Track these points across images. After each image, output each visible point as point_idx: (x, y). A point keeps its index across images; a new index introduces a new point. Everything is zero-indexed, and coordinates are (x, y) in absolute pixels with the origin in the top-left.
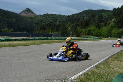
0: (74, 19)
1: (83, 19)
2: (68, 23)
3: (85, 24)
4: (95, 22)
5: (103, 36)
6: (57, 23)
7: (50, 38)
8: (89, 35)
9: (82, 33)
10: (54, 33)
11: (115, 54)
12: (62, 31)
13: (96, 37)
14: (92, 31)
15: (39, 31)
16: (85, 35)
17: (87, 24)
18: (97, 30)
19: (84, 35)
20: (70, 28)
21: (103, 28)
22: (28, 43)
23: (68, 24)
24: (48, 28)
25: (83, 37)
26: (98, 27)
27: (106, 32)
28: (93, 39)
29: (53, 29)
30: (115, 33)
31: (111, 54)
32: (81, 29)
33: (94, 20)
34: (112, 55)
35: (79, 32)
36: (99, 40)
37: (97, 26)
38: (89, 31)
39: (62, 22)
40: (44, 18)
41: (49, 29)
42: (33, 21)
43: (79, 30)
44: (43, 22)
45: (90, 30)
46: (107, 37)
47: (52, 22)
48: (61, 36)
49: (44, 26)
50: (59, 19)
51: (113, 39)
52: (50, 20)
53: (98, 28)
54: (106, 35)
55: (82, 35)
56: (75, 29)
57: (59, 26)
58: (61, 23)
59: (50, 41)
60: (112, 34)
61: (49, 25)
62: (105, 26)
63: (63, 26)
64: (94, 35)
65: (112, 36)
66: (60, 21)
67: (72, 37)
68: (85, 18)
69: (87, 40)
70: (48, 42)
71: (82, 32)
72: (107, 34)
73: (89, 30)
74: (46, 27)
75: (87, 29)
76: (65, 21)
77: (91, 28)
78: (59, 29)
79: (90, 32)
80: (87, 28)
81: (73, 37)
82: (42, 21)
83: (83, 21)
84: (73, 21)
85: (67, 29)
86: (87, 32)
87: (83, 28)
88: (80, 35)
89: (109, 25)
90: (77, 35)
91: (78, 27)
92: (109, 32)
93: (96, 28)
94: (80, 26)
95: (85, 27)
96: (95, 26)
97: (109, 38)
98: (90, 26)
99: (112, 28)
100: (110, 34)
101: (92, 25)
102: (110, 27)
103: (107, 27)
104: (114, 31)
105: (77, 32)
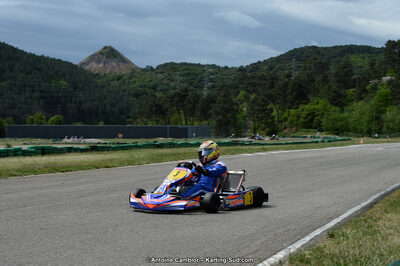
0: (260, 78)
1: (289, 76)
2: (239, 92)
3: (295, 94)
4: (326, 87)
5: (355, 131)
6: (205, 93)
7: (181, 141)
8: (311, 127)
9: (287, 123)
10: (196, 124)
11: (394, 190)
12: (220, 117)
13: (332, 136)
14: (319, 117)
15: (145, 120)
16: (297, 130)
17: (301, 94)
18: (334, 111)
19: (294, 128)
20: (245, 109)
21: (355, 103)
22: (111, 160)
23: (240, 95)
24: (174, 108)
25: (288, 136)
26: (339, 101)
27: (366, 118)
28: (323, 141)
29: (190, 113)
30: (393, 121)
31: (381, 191)
32: (284, 110)
33: (325, 81)
34: (383, 192)
35: (276, 119)
36: (342, 145)
37: (334, 100)
38: (309, 118)
39: (221, 89)
40: (160, 76)
41: (179, 114)
42: (125, 87)
43: (275, 113)
44: (158, 89)
45: (312, 114)
46: (369, 134)
47: (186, 90)
48: (217, 135)
49: (161, 102)
50: (211, 80)
51: (388, 142)
52: (182, 82)
53: (336, 105)
54: (365, 130)
55: (286, 131)
56: (261, 111)
57: (211, 100)
58: (215, 92)
59: (182, 150)
60: (385, 124)
61: (177, 99)
62: (361, 98)
63: (225, 102)
64: (324, 128)
65: (385, 129)
66: (213, 87)
68: (295, 74)
69: (303, 145)
70: (174, 155)
71: (286, 119)
72: (368, 125)
73: (309, 115)
74: (166, 106)
76: (231, 86)
77: (316, 107)
78: (211, 111)
79: (311, 121)
80: (302, 106)
82: (154, 88)
83: (287, 84)
84: (255, 85)
85: (237, 110)
86: (302, 120)
87: (290, 108)
88: (279, 129)
89: (373, 97)
90: (269, 129)
91: (271, 104)
92: (373, 117)
93: (329, 105)
94: (278, 99)
95: (296, 104)
96: (328, 101)
97: (375, 136)
98: (310, 100)
99: (384, 105)
100: (377, 126)
101: (319, 97)
102: (376, 101)
103: (367, 102)
104: (390, 114)
105: (269, 119)
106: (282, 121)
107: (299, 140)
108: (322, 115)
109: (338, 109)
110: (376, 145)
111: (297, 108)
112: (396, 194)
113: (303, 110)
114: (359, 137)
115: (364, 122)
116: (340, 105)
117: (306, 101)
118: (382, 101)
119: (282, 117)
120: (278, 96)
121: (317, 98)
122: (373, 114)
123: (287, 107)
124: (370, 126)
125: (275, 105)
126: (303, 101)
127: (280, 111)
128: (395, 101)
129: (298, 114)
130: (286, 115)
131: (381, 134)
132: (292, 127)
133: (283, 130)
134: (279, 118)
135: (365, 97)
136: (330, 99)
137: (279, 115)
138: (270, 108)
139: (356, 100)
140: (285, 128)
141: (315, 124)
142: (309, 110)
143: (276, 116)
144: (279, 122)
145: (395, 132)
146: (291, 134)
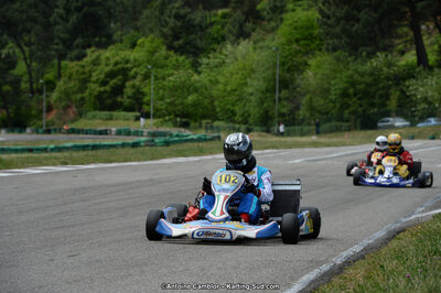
3: (74, 18)
5: (231, 117)
8: (114, 107)
9: (55, 95)
13: (175, 131)
14: (137, 82)
16: (80, 115)
18: (176, 67)
21: (229, 46)
25: (59, 131)
27: (256, 85)
28: (151, 144)
30: (326, 91)
32: (45, 61)
35: (24, 86)
36: (201, 152)
37: (177, 38)
38: (114, 82)
43: (21, 68)
45: (122, 72)
46: (266, 123)
51: (315, 145)
53: (180, 50)
54: (255, 112)
55: (52, 116)
60: (304, 101)
65: (303, 112)
69: (100, 152)
71: (51, 85)
72: (261, 102)
73: (111, 75)
79: (118, 90)
80: (91, 54)
86: (95, 88)
87: (62, 57)
88: (34, 112)
89: (273, 30)
90: (5, 112)
91: (10, 45)
92: (275, 80)
93: (163, 51)
94: (29, 31)
95: (77, 47)
96: (161, 40)
97: (278, 130)
98: (115, 37)
99: (303, 50)
100: (285, 103)
101: (137, 29)
102: (283, 40)
103: (261, 44)
104: (315, 75)
105: (6, 83)
106: (40, 92)
107: (89, 140)
108: (147, 76)
109: (188, 62)
110: (284, 152)
111: (80, 57)
113: (96, 63)
115: (252, 94)
116: (192, 50)
117: (104, 39)
118: (297, 41)
119: (41, 81)
120: (29, 25)
121: (132, 32)
122: (274, 74)
123: (53, 53)
124: (265, 105)
125: (20, 47)
126: (97, 39)
127: (34, 64)
128: (331, 42)
129: (83, 73)
130: (50, 75)
131: (294, 124)
132: (67, 107)
133: (44, 115)
134: (31, 83)
135: (254, 30)
136: (164, 36)
137: (33, 74)
138: (8, 56)
139: (232, 38)
140: (50, 109)
141: (129, 97)
142: (112, 61)
143: (26, 78)
144: (33, 92)
145: (329, 120)
146: (64, 123)
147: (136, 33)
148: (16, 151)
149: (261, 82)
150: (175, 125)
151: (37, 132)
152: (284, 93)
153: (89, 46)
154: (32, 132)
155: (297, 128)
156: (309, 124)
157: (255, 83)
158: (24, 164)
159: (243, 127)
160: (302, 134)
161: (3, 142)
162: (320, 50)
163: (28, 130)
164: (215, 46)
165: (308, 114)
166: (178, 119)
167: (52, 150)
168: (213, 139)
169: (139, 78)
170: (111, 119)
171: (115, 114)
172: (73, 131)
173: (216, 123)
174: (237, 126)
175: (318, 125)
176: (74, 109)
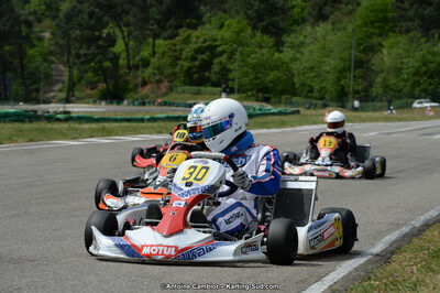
5: (309, 92)
8: (202, 82)
9: (149, 71)
11: (427, 226)
13: (257, 105)
14: (224, 58)
16: (171, 89)
18: (260, 46)
20: (47, 35)
21: (309, 29)
25: (152, 103)
26: (272, 21)
27: (332, 63)
30: (398, 71)
31: (398, 226)
32: (141, 41)
34: (405, 229)
35: (122, 62)
36: (283, 125)
37: (260, 19)
43: (119, 47)
45: (209, 50)
53: (265, 31)
54: (330, 86)
56: (90, 41)
62: (321, 17)
64: (235, 84)
67: (68, 101)
71: (146, 63)
72: (338, 80)
73: (199, 51)
75: (187, 41)
77: (219, 34)
79: (207, 65)
80: (183, 33)
81: (79, 100)
85: (27, 37)
86: (186, 64)
87: (156, 36)
88: (131, 86)
89: (350, 13)
90: (104, 85)
91: (111, 25)
92: (350, 60)
93: (249, 31)
94: (127, 13)
95: (170, 28)
96: (246, 21)
97: (353, 106)
98: (204, 19)
99: (377, 31)
100: (360, 81)
101: (225, 11)
102: (360, 22)
103: (338, 26)
104: (389, 54)
105: (107, 60)
106: (136, 67)
108: (233, 53)
109: (268, 40)
111: (172, 37)
112: (433, 233)
114: (315, 106)
115: (328, 72)
116: (274, 30)
117: (194, 21)
118: (372, 23)
119: (137, 58)
120: (127, 6)
121: (220, 13)
122: (350, 54)
123: (149, 32)
124: (342, 82)
125: (120, 27)
126: (188, 21)
127: (132, 43)
128: (404, 24)
129: (175, 51)
130: (145, 53)
131: (367, 101)
132: (159, 82)
133: (140, 89)
134: (129, 60)
135: (332, 13)
136: (249, 18)
137: (131, 52)
138: (109, 35)
139: (312, 20)
140: (144, 83)
141: (216, 73)
142: (201, 40)
143: (124, 55)
144: (130, 68)
145: (401, 98)
146: (157, 97)
147: (224, 15)
148: (116, 120)
149: (338, 62)
150: (257, 100)
151: (134, 105)
152: (358, 72)
153: (181, 27)
154: (129, 104)
155: (371, 104)
156: (382, 101)
157: (332, 62)
158: (124, 132)
159: (320, 103)
160: (375, 110)
161: (103, 113)
162: (394, 32)
163: (125, 102)
164: (296, 28)
165: (381, 91)
166: (260, 95)
167: (149, 120)
168: (293, 113)
169: (225, 56)
170: (199, 94)
171: (203, 89)
172: (165, 104)
173: (295, 99)
174: (314, 102)
175: (390, 102)
176: (166, 84)
